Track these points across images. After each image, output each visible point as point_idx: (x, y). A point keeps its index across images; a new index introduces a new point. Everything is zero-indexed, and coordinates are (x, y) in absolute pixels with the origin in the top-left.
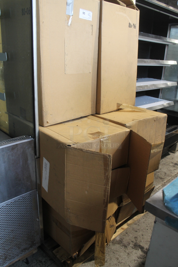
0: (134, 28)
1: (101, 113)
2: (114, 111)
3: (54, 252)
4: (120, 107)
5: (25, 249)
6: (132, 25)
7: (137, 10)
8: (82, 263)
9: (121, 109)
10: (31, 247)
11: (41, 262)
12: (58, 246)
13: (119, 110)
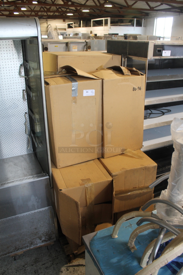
0: (139, 90)
1: (105, 157)
2: (119, 155)
3: (64, 247)
4: (124, 152)
5: (45, 241)
6: (137, 88)
7: (142, 75)
8: (82, 259)
9: (124, 153)
10: (49, 240)
11: (57, 251)
12: (68, 243)
13: (122, 154)
